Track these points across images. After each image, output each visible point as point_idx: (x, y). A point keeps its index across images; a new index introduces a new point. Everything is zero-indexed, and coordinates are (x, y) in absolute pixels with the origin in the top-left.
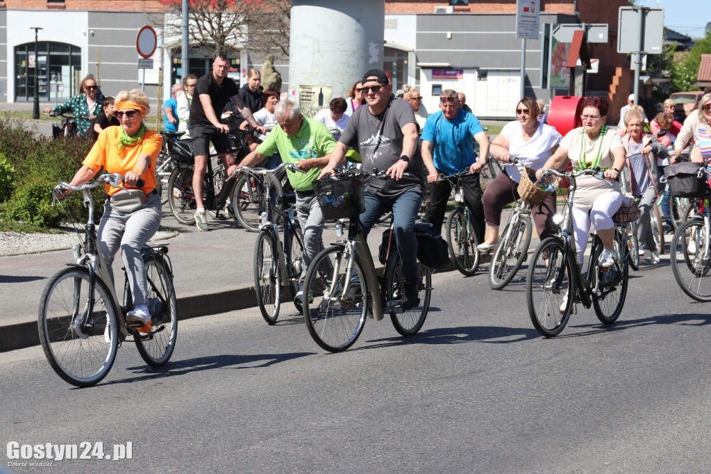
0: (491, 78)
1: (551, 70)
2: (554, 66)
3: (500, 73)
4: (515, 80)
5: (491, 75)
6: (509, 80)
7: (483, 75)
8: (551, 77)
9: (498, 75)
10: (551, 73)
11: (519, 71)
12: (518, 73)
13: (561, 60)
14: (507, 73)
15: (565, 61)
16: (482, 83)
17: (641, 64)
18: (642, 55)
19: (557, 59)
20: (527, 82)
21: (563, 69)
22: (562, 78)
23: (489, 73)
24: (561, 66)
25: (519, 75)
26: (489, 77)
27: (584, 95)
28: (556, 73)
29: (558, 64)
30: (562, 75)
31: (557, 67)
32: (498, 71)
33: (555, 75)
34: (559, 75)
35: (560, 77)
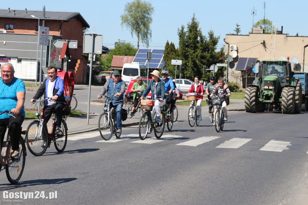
0: (23, 62)
1: (50, 60)
2: (51, 58)
3: (27, 60)
4: (34, 64)
5: (23, 61)
6: (31, 63)
7: (20, 61)
8: (50, 62)
9: (26, 61)
10: (50, 61)
11: (36, 59)
12: (35, 60)
13: (54, 55)
14: (31, 60)
15: (56, 56)
16: (19, 64)
17: (93, 58)
18: (93, 55)
19: (52, 55)
20: (39, 64)
21: (55, 59)
22: (55, 63)
23: (22, 60)
24: (54, 58)
25: (36, 61)
26: (22, 62)
27: (67, 70)
28: (52, 61)
29: (53, 57)
30: (55, 62)
31: (52, 58)
32: (26, 59)
33: (51, 62)
34: (53, 62)
35: (54, 63)
